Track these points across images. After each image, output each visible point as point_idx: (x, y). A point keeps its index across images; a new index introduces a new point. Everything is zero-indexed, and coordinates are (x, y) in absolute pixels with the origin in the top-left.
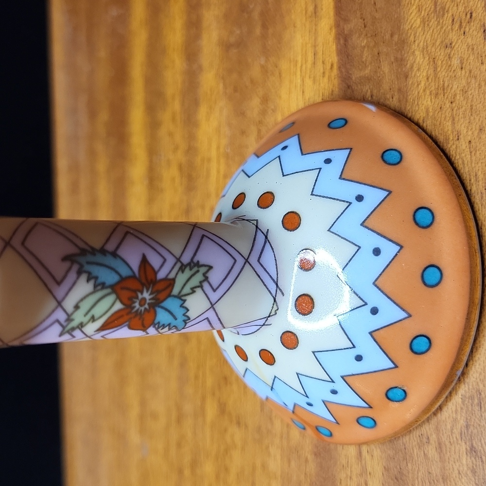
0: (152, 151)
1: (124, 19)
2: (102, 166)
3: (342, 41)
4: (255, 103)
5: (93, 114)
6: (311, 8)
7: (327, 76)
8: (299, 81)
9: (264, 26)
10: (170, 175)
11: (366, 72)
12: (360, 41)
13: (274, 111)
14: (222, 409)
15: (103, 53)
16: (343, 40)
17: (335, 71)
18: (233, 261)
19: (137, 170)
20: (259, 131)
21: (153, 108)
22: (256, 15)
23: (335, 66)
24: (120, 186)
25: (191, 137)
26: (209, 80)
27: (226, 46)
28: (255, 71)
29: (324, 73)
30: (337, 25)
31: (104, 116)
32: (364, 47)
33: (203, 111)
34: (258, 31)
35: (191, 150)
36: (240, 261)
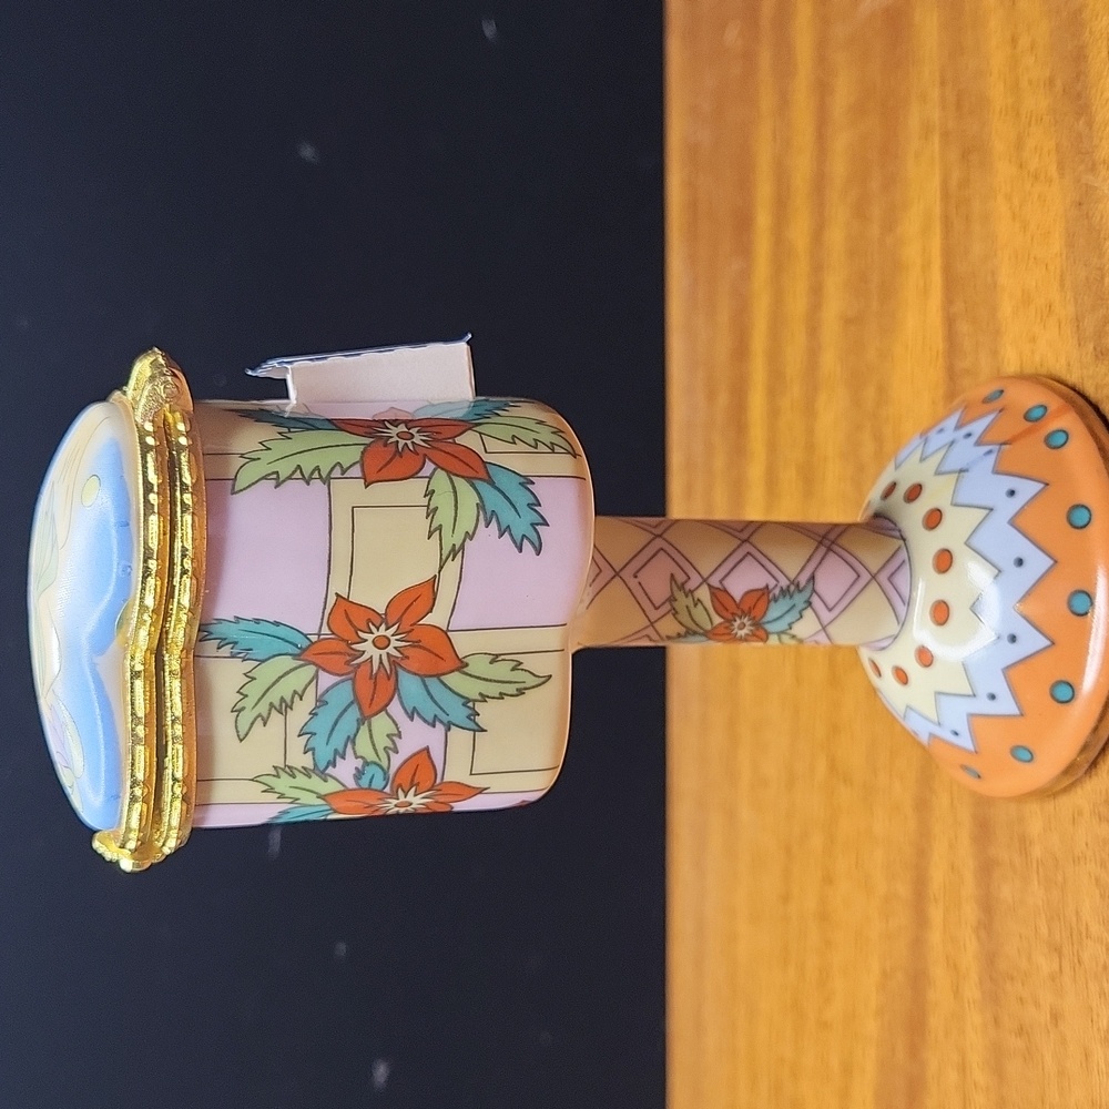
0: (772, 446)
1: (746, 275)
2: (719, 462)
5: (711, 396)
10: (789, 476)
12: (963, 327)
14: (833, 767)
18: (855, 576)
19: (756, 471)
21: (774, 390)
24: (738, 489)
27: (848, 322)
31: (723, 399)
36: (866, 577)
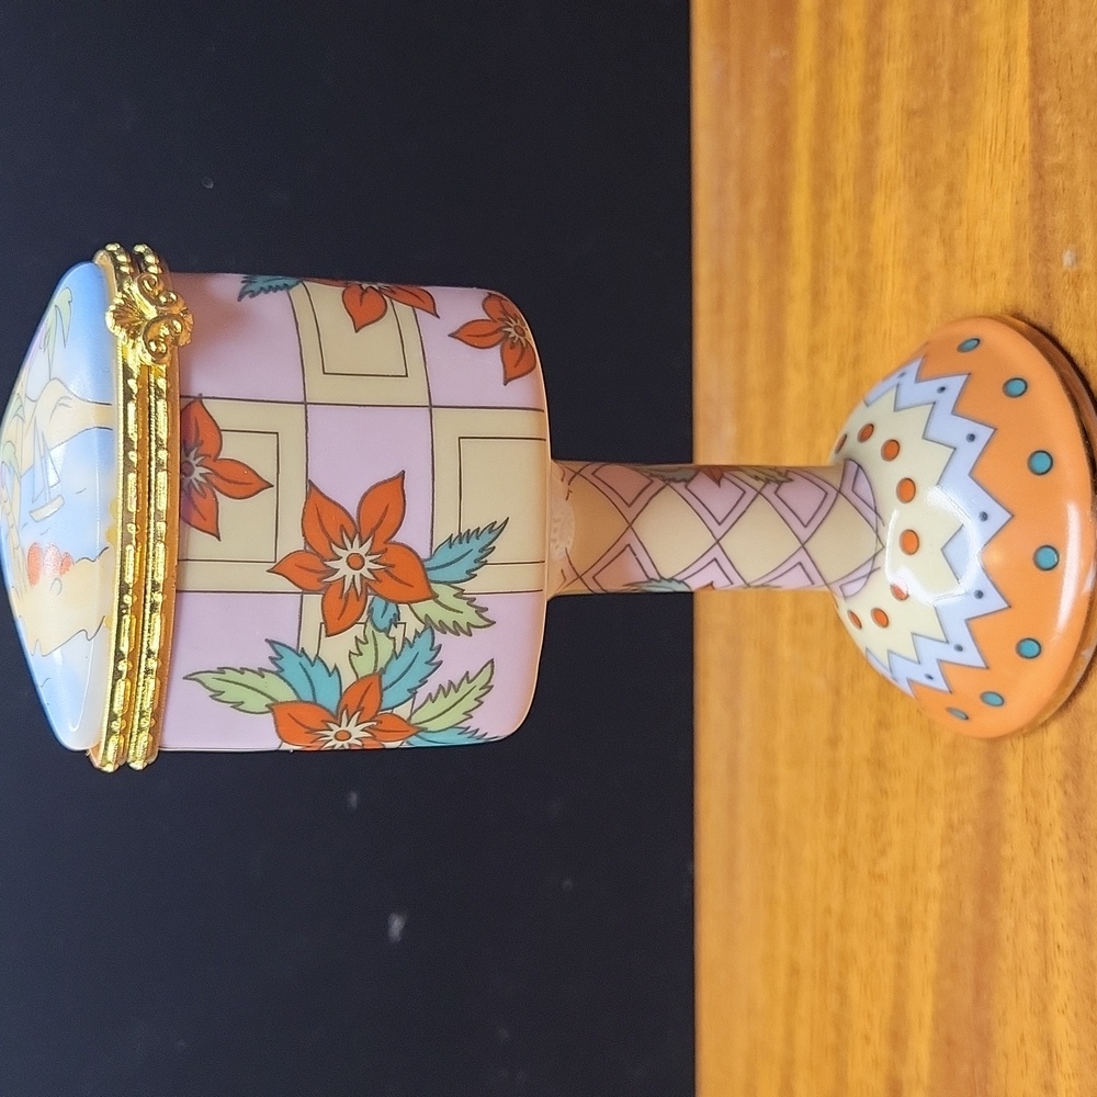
3: (1036, 118)
4: (939, 192)
6: (1004, 70)
7: (1017, 160)
8: (988, 165)
9: (953, 90)
11: (1060, 157)
13: (959, 204)
15: (760, 111)
16: (1038, 113)
17: (1027, 156)
20: (941, 230)
22: (944, 73)
23: (1027, 149)
25: (865, 237)
26: (889, 157)
28: (941, 150)
29: (1015, 157)
30: (1032, 95)
32: (1059, 126)
33: (879, 200)
34: (945, 95)
35: (864, 253)
